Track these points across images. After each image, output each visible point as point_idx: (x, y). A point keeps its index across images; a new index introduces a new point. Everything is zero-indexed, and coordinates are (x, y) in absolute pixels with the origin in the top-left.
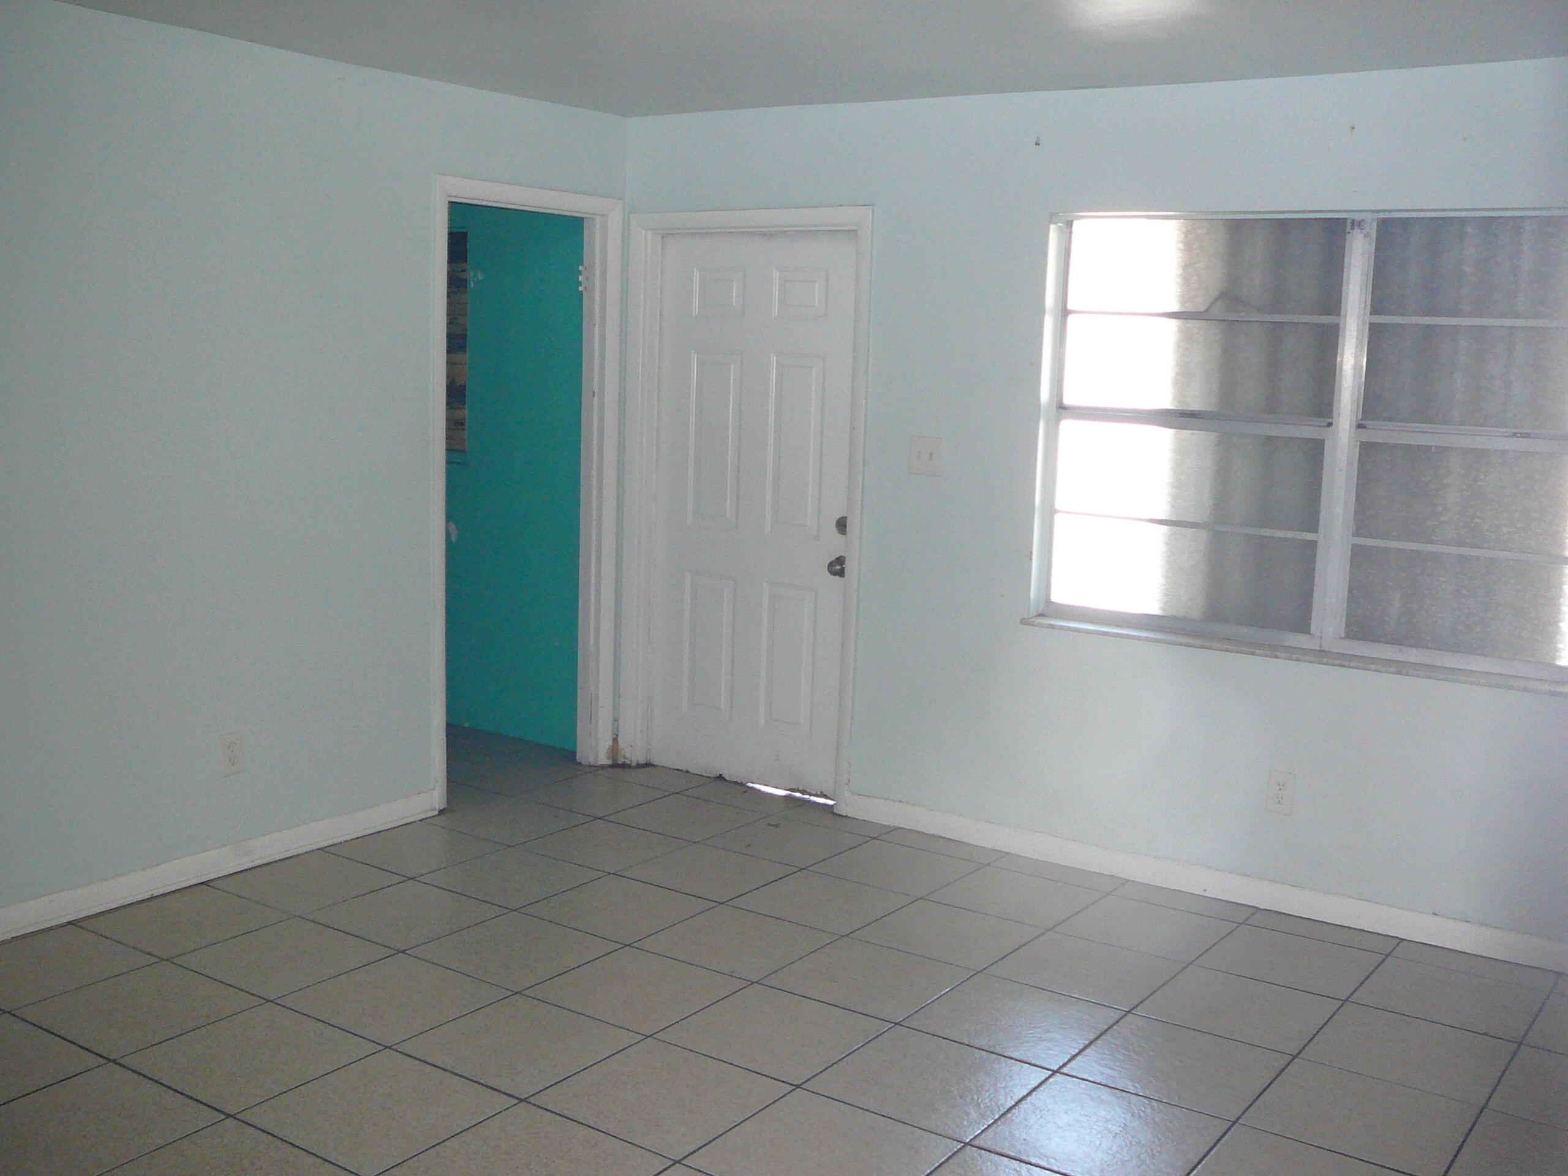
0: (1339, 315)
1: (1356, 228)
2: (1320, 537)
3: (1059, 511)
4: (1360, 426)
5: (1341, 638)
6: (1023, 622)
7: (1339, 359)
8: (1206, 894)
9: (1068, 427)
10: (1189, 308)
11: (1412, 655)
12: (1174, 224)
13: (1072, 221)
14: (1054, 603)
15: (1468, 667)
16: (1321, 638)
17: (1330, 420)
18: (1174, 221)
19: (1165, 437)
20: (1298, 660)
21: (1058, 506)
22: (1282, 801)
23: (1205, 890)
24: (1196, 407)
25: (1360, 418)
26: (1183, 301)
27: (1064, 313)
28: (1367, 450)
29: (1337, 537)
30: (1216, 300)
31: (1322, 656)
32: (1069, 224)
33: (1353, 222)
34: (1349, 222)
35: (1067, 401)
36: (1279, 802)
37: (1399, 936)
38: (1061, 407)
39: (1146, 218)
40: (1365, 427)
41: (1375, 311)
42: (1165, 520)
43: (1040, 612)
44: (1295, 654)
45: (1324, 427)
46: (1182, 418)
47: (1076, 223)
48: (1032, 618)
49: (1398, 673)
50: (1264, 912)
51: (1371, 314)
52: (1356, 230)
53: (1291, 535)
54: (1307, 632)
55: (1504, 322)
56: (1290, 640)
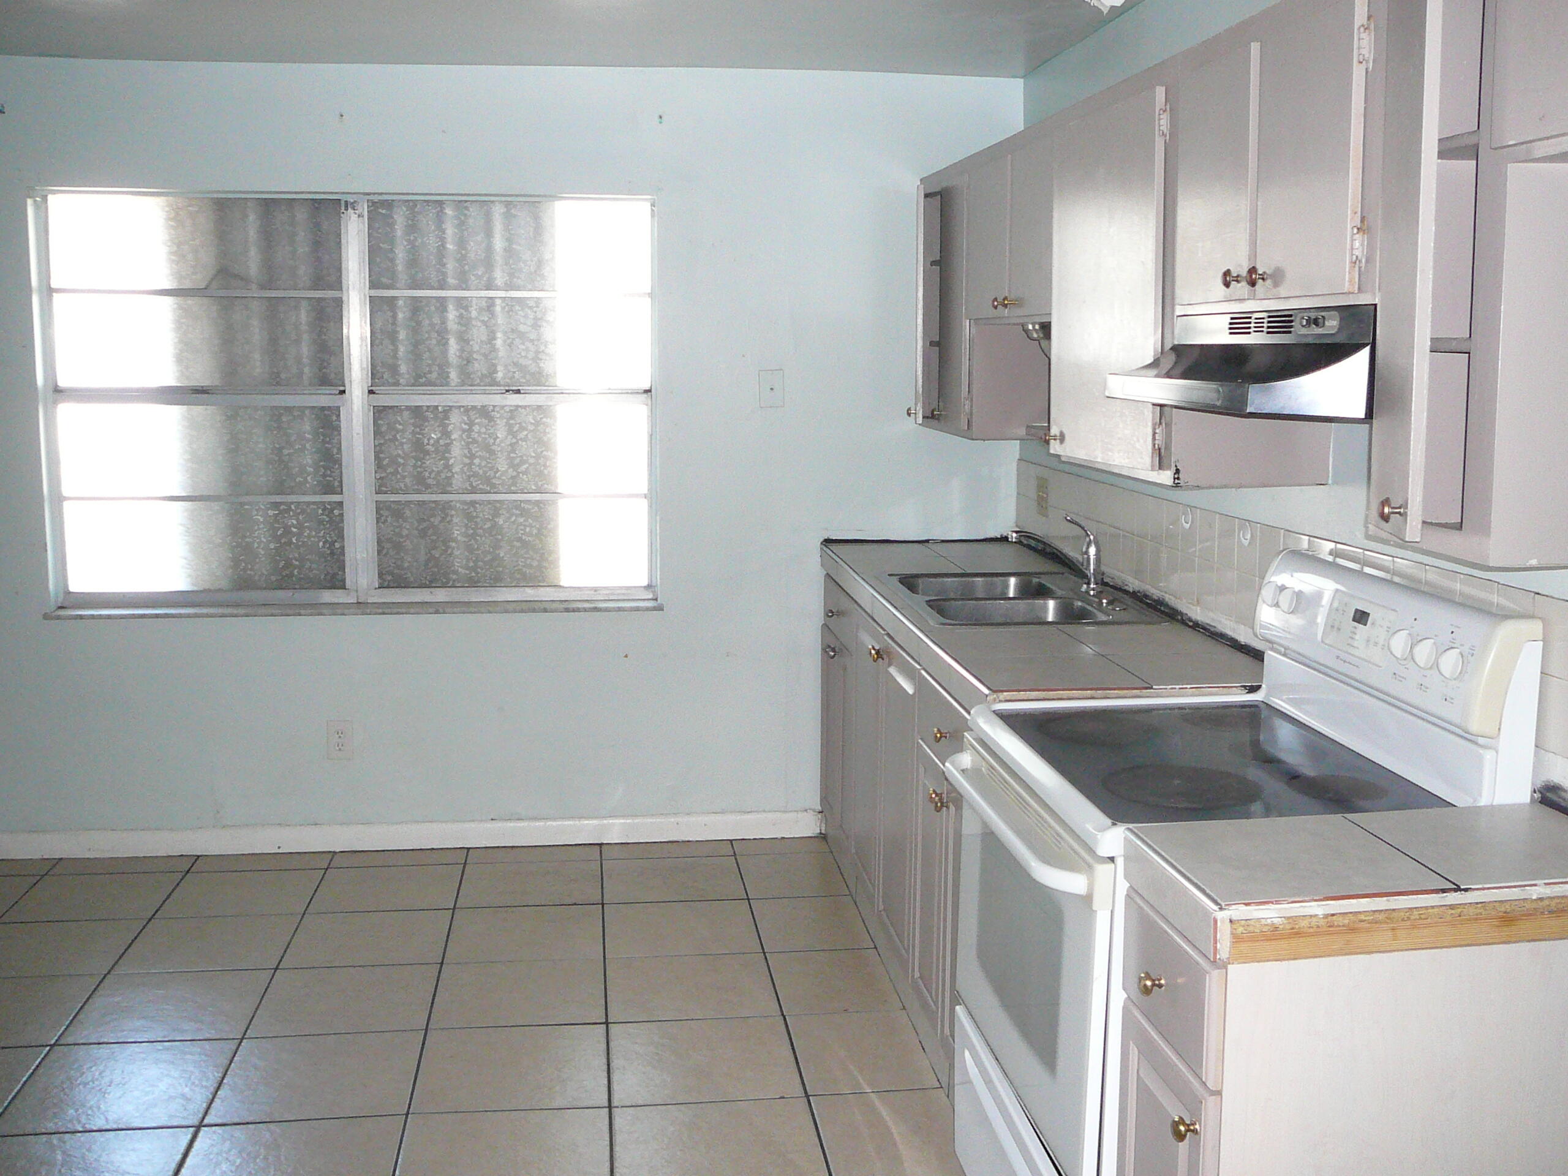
0: (341, 289)
1: (349, 209)
2: (345, 498)
3: (66, 499)
4: (371, 392)
5: (376, 589)
6: (46, 617)
7: (345, 331)
8: (280, 851)
9: (65, 411)
10: (187, 284)
11: (440, 595)
12: (159, 201)
13: (47, 196)
14: (73, 593)
15: (490, 599)
16: (357, 591)
17: (342, 388)
18: (163, 198)
19: (174, 415)
20: (343, 614)
21: (65, 492)
22: (342, 748)
23: (279, 848)
24: (205, 382)
25: (370, 385)
26: (179, 277)
27: (49, 292)
28: (379, 412)
29: (361, 496)
30: (216, 275)
31: (361, 607)
32: (45, 199)
33: (346, 202)
34: (343, 203)
35: (62, 383)
36: (340, 749)
37: (466, 846)
38: (57, 390)
39: (132, 195)
40: (374, 393)
41: (373, 285)
42: (188, 496)
43: (60, 605)
44: (336, 609)
45: (335, 394)
46: (194, 395)
47: (50, 197)
48: (54, 611)
49: (437, 612)
50: (340, 854)
51: (370, 289)
52: (350, 210)
53: (317, 498)
54: (344, 587)
55: (484, 293)
56: (328, 596)
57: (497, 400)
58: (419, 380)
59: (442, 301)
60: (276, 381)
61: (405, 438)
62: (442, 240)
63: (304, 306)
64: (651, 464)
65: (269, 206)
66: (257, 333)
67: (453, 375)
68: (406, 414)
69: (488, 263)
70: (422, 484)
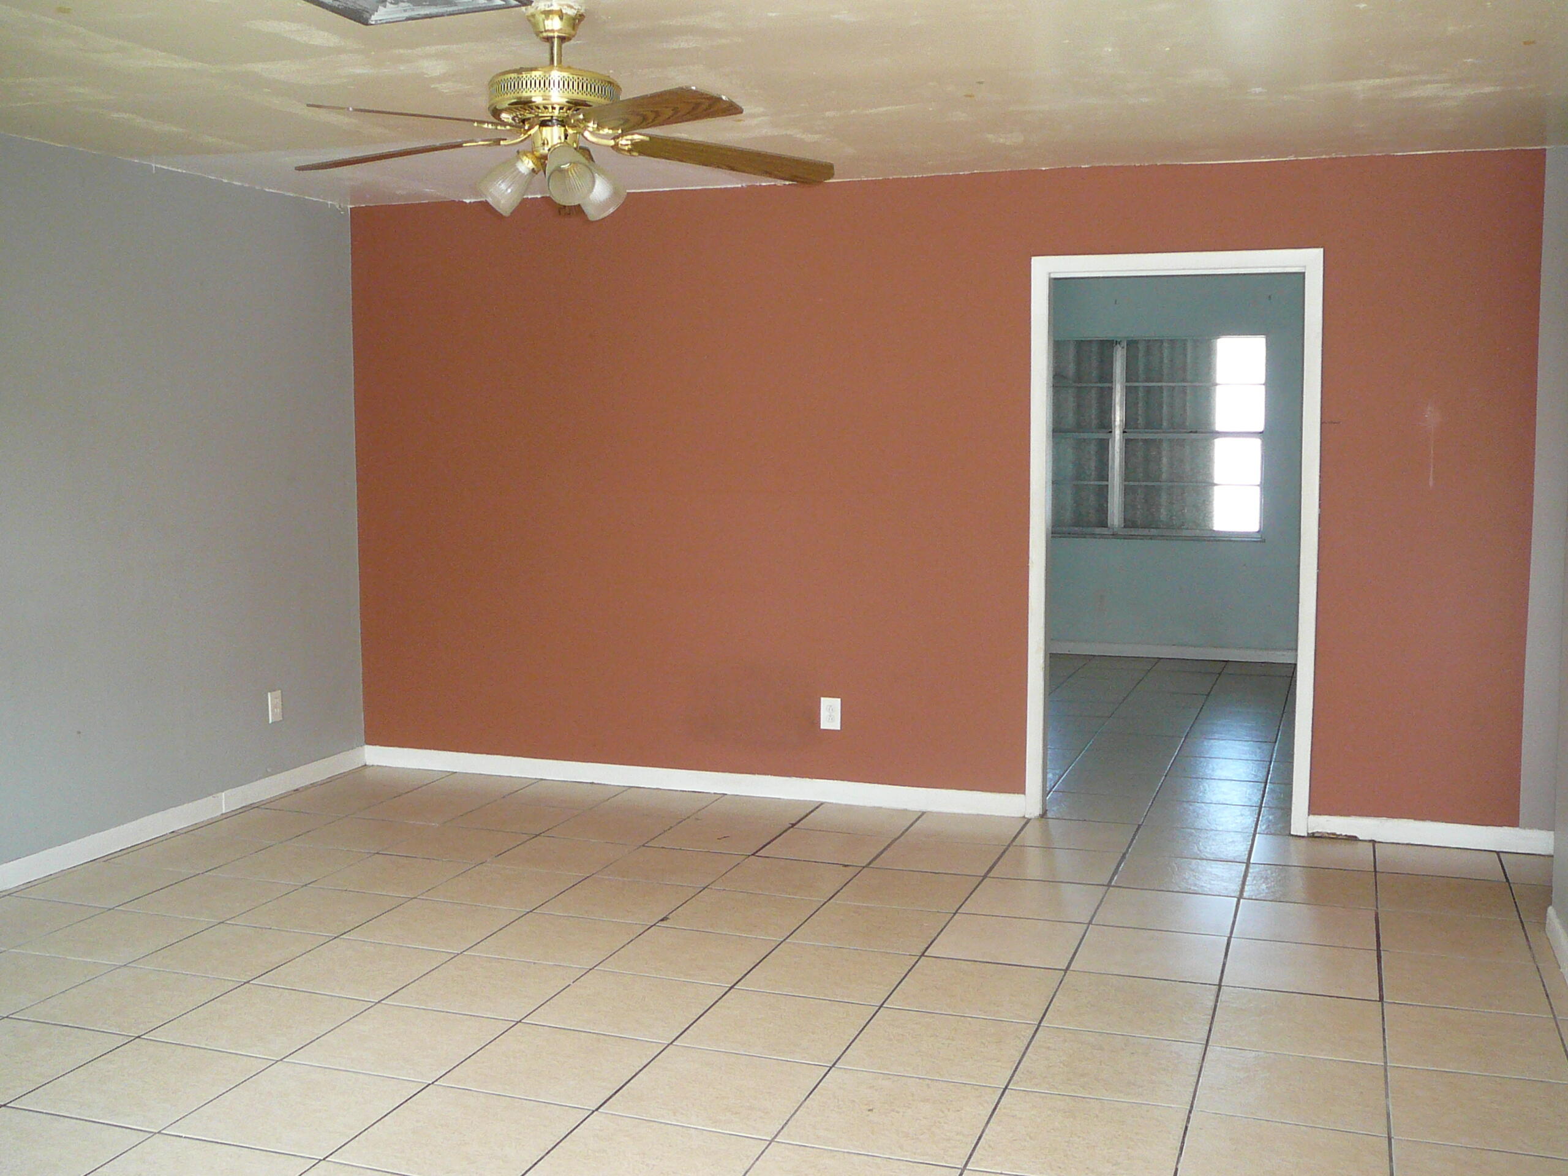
0: (1112, 383)
2: (1110, 483)
4: (1124, 432)
5: (1122, 528)
11: (1154, 532)
16: (1113, 528)
17: (1110, 430)
20: (1106, 539)
25: (1124, 428)
28: (1128, 442)
29: (1117, 482)
31: (1115, 535)
33: (1116, 341)
40: (1126, 432)
41: (1127, 381)
44: (1102, 536)
45: (1107, 433)
52: (1118, 345)
53: (1096, 483)
54: (1107, 527)
55: (1180, 384)
56: (1098, 530)
57: (1185, 436)
58: (1149, 425)
59: (1161, 387)
60: (1079, 427)
61: (1140, 454)
62: (1162, 358)
63: (1093, 391)
64: (1262, 470)
65: (1080, 344)
66: (1071, 403)
67: (1165, 424)
68: (1141, 443)
69: (1184, 369)
70: (1148, 477)
